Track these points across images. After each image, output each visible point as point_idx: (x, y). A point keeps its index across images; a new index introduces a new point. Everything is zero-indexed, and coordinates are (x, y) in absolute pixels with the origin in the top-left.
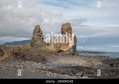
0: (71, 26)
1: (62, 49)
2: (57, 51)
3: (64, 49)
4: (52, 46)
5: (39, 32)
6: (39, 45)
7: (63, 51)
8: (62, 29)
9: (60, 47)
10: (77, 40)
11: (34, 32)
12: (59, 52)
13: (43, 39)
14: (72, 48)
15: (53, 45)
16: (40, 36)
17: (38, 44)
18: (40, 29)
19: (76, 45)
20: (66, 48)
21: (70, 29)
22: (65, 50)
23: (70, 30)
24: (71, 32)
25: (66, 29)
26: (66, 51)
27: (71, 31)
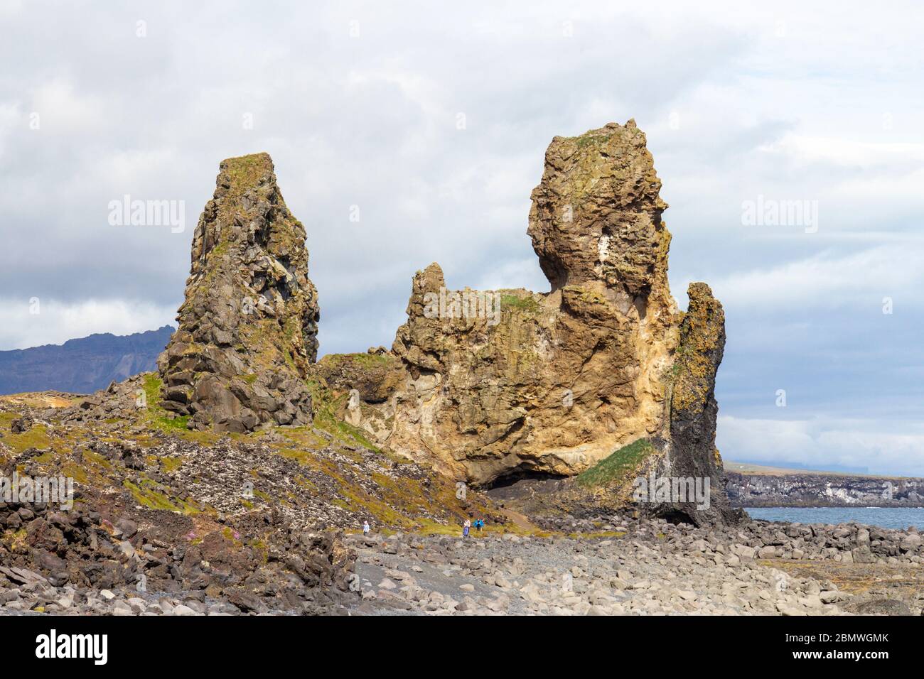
0: (649, 171)
1: (537, 444)
2: (479, 472)
3: (562, 453)
4: (428, 409)
5: (262, 237)
6: (263, 393)
7: (560, 468)
8: (545, 201)
9: (520, 422)
10: (722, 336)
11: (206, 242)
12: (503, 481)
13: (311, 317)
14: (666, 434)
15: (438, 401)
16: (282, 285)
17: (250, 380)
18: (274, 196)
19: (710, 395)
20: (587, 436)
21: (635, 204)
22: (579, 455)
23: (645, 219)
24: (653, 236)
25: (591, 197)
26: (587, 476)
27: (657, 223)
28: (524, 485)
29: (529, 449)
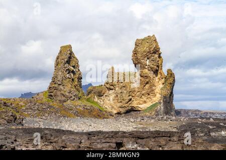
0: (157, 45)
1: (134, 104)
2: (123, 110)
3: (139, 106)
4: (112, 97)
5: (68, 62)
6: (68, 94)
7: (139, 109)
8: (135, 53)
9: (131, 100)
10: (174, 80)
12: (128, 112)
13: (80, 78)
14: (162, 101)
15: (114, 96)
16: (73, 72)
17: (65, 91)
18: (71, 53)
19: (172, 93)
20: (145, 102)
21: (155, 53)
22: (143, 106)
23: (156, 56)
24: (158, 59)
25: (144, 52)
26: (145, 110)
27: (160, 57)
28: (132, 113)
29: (133, 105)
